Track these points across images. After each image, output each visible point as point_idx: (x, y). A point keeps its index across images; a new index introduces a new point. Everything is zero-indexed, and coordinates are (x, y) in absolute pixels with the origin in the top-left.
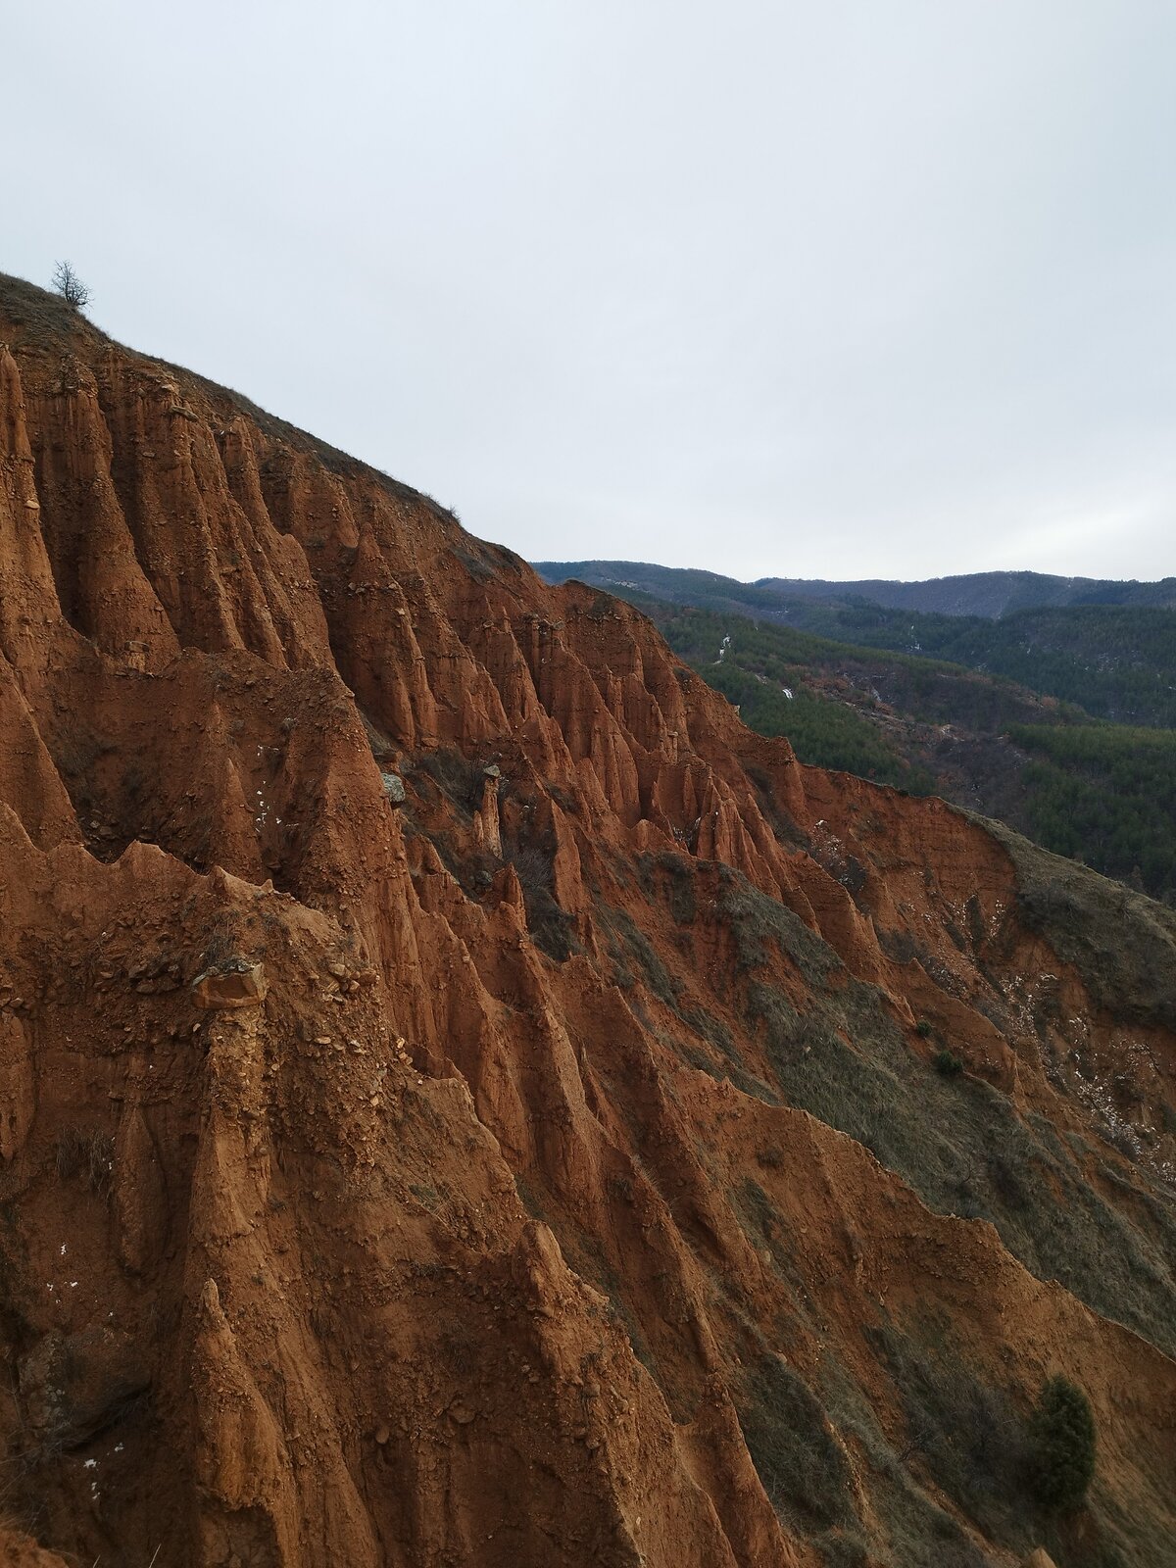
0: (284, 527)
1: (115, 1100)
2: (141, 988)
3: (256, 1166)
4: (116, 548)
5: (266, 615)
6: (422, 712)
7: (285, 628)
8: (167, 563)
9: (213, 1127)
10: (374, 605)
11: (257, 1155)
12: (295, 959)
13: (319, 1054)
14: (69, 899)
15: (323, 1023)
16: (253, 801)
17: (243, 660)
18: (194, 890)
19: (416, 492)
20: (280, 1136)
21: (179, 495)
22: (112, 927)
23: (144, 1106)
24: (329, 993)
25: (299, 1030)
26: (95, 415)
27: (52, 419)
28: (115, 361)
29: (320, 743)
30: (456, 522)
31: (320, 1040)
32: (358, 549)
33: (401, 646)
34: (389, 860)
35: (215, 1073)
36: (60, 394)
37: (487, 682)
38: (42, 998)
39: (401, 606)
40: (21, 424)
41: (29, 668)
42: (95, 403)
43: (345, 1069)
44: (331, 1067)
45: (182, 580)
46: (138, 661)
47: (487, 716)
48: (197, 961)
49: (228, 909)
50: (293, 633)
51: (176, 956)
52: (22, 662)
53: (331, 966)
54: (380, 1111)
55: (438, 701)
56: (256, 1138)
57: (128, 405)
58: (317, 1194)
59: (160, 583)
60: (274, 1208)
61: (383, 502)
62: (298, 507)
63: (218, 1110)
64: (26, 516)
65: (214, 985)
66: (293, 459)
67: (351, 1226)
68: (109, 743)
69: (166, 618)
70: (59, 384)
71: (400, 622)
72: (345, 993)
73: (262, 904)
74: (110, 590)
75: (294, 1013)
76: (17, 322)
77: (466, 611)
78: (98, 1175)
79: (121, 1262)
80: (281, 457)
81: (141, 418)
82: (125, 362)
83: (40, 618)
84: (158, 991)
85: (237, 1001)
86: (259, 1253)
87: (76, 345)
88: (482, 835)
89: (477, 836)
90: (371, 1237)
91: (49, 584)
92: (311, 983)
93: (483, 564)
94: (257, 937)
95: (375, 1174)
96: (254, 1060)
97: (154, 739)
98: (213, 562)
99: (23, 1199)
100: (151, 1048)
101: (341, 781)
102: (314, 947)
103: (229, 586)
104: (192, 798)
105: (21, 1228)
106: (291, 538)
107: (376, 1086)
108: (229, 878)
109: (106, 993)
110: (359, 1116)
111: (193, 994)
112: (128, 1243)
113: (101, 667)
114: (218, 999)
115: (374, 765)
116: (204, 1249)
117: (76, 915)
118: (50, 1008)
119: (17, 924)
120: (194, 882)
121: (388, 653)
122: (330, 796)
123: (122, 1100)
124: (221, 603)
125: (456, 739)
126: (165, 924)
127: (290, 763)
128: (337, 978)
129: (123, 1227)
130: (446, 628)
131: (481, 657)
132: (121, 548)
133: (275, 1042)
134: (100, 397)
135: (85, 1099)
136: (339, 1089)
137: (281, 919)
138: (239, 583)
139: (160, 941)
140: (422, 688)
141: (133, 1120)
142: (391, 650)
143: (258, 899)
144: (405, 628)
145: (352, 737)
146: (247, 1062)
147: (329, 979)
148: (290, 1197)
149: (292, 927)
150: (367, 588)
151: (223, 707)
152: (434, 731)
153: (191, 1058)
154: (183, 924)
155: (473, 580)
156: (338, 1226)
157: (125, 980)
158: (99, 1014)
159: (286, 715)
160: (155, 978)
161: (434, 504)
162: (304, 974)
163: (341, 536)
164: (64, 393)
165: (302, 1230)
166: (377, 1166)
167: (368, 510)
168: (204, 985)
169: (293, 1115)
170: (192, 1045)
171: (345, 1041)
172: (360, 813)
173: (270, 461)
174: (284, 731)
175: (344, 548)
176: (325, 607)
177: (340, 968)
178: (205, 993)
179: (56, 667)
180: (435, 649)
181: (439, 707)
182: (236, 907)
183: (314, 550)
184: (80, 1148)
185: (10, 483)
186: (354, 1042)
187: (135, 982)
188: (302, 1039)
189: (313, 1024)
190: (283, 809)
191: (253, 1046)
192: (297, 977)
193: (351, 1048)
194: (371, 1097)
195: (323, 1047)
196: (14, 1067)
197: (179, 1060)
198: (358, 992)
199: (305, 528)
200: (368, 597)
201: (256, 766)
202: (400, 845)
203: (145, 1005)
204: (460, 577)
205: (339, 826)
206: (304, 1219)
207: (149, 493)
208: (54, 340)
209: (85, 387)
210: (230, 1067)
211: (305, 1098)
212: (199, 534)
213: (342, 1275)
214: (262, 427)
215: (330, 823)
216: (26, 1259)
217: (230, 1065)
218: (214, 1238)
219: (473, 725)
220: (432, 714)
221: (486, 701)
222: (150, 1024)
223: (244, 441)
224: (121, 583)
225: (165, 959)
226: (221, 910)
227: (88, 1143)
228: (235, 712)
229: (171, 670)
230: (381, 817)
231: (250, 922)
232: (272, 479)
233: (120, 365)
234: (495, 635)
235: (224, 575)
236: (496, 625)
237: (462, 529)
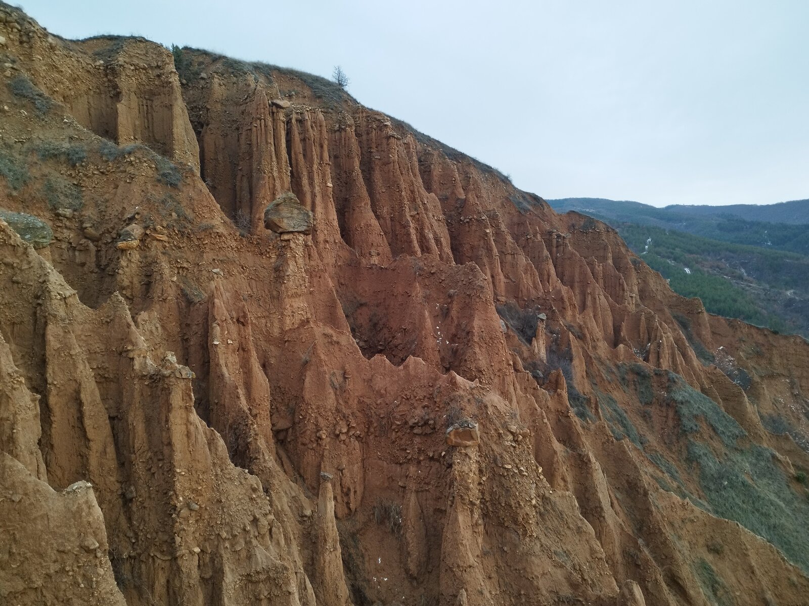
0: (429, 189)
1: (402, 487)
2: (415, 431)
3: (477, 530)
4: (363, 205)
5: (431, 236)
6: (497, 283)
7: (438, 241)
8: (385, 211)
9: (456, 508)
10: (474, 228)
11: (477, 524)
12: (491, 422)
13: (506, 474)
14: (380, 383)
15: (507, 457)
16: (436, 331)
17: (429, 260)
18: (440, 383)
19: (491, 168)
20: (486, 515)
21: (392, 177)
22: (399, 399)
23: (417, 492)
24: (508, 441)
25: (495, 460)
26: (354, 140)
27: (334, 143)
28: (362, 112)
29: (469, 303)
30: (510, 181)
31: (506, 466)
32: (465, 200)
33: (487, 249)
34: (505, 366)
35: (456, 479)
36: (338, 130)
37: (531, 267)
38: (367, 432)
39: (487, 228)
40: (325, 147)
41: (328, 264)
42: (354, 133)
43: (519, 483)
44: (512, 481)
45: (392, 219)
46: (375, 260)
47: (532, 286)
48: (442, 419)
49: (458, 393)
50: (441, 244)
51: (432, 416)
52: (325, 261)
53: (509, 426)
54: (535, 507)
55: (505, 277)
56: (476, 516)
57: (368, 134)
58: (505, 549)
59: (382, 221)
60: (485, 554)
61: (475, 174)
62: (436, 178)
63: (458, 499)
64: (327, 191)
65: (457, 434)
66: (433, 155)
67: (524, 569)
68: (363, 301)
69: (385, 239)
70: (337, 126)
71: (487, 236)
72: (516, 441)
73: (474, 391)
74: (360, 225)
75: (493, 450)
76: (319, 97)
77: (516, 229)
78: (395, 524)
79: (407, 571)
80: (427, 154)
81: (374, 140)
82: (367, 112)
83: (332, 240)
84: (424, 433)
85: (468, 443)
86: (480, 577)
87: (344, 106)
88: (536, 351)
89: (534, 351)
90: (535, 576)
91: (336, 223)
92: (500, 435)
93: (525, 204)
94: (471, 409)
95: (536, 541)
96: (474, 474)
97: (385, 299)
98: (407, 210)
99: (361, 533)
100: (419, 462)
101: (481, 323)
102: (500, 415)
103: (414, 222)
104: (405, 329)
105: (361, 547)
106: (433, 194)
107: (533, 493)
108: (458, 377)
109: (397, 432)
110: (527, 509)
111: (447, 438)
112: (411, 562)
113: (360, 263)
114: (459, 441)
115: (497, 315)
116: (452, 571)
117: (383, 391)
118: (371, 437)
119: (356, 394)
120: (440, 378)
121: (480, 252)
122: (476, 330)
123: (405, 487)
124: (411, 230)
125: (516, 297)
126: (426, 399)
127: (454, 313)
128: (512, 433)
129: (409, 553)
130: (509, 238)
131: (527, 254)
132: (365, 204)
133: (484, 465)
134: (356, 131)
135: (386, 485)
136: (517, 494)
137: (484, 401)
138: (418, 220)
139: (424, 407)
140: (498, 271)
141: (413, 498)
142: (482, 251)
143: (472, 389)
144: (489, 239)
145: (486, 300)
146: (472, 475)
147: (508, 433)
148: (491, 548)
149: (489, 405)
150: (471, 219)
151: (420, 284)
152: (503, 294)
153: (439, 469)
154: (435, 400)
155: (520, 213)
156: (517, 568)
157: (407, 426)
158: (394, 442)
159: (451, 288)
160: (422, 426)
161: (499, 173)
162: (496, 430)
163: (457, 193)
164: (340, 130)
165: (498, 567)
166: (537, 538)
167: (467, 178)
168: (452, 433)
169: (493, 504)
170: (440, 462)
171: (518, 468)
172: (490, 341)
173: (422, 156)
174: (450, 296)
175: (458, 199)
176: (448, 230)
177: (514, 428)
178: (452, 437)
179: (339, 264)
180: (504, 250)
181: (506, 280)
182: (461, 392)
183: (443, 200)
184: (385, 510)
185: (320, 175)
186: (522, 468)
187: (412, 428)
188: (497, 465)
189: (502, 457)
190: (450, 336)
191: (474, 467)
192: (493, 431)
193: (521, 471)
194: (532, 499)
195: (508, 470)
196: (356, 466)
197: (433, 470)
198: (521, 441)
199: (439, 189)
200: (471, 224)
201: (436, 314)
202: (509, 357)
203: (417, 440)
204: (513, 211)
205: (480, 347)
206: (499, 561)
207: (377, 176)
208: (335, 104)
209: (350, 126)
210: (463, 477)
211: (500, 496)
212: (401, 196)
213: (520, 595)
214: (418, 139)
215: (476, 345)
216: (363, 563)
217: (463, 476)
218: (458, 566)
219: (525, 291)
220: (502, 284)
221: (531, 277)
222: (419, 449)
223: (411, 147)
224: (365, 221)
225: (427, 417)
226: (455, 393)
227: (390, 507)
228: (425, 286)
229: (393, 265)
230: (501, 343)
231: (469, 400)
232: (423, 165)
233: (364, 114)
234: (533, 242)
235: (411, 216)
236: (534, 236)
237: (513, 186)
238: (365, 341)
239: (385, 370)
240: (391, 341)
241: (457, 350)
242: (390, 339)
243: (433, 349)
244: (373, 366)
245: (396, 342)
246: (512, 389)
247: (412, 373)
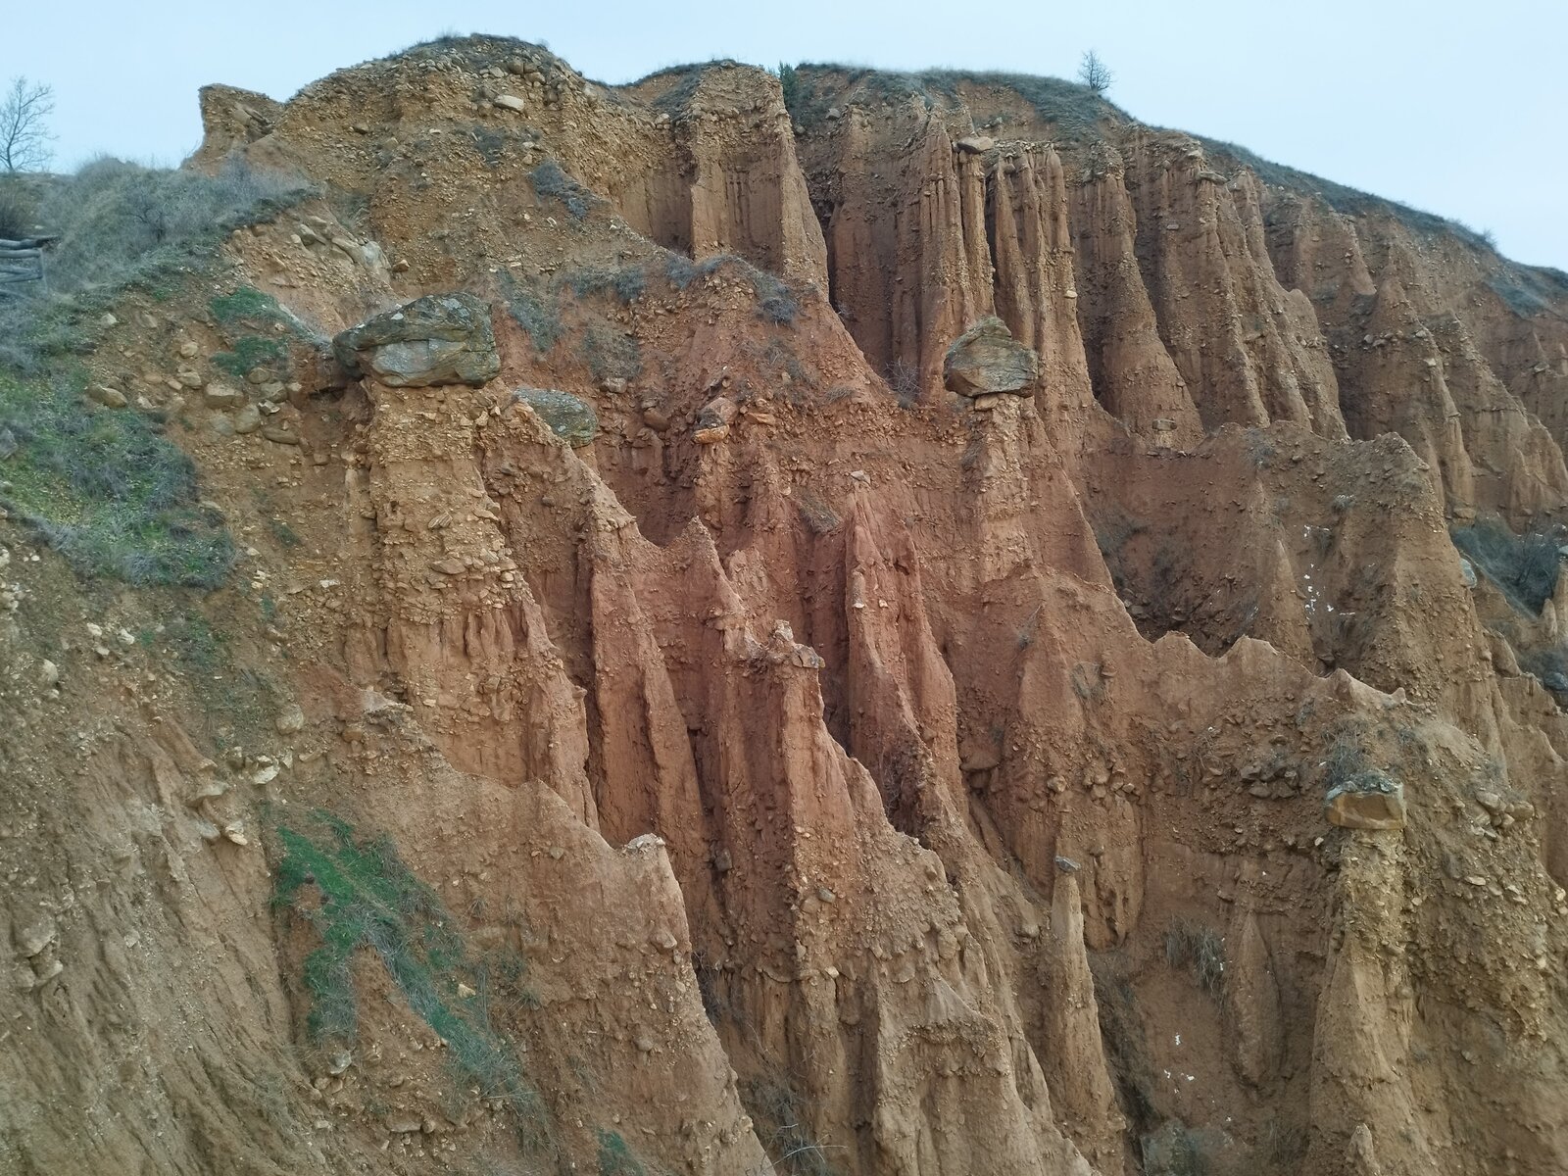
0: (1288, 280)
1: (1225, 901)
2: (1256, 790)
3: (1397, 1008)
4: (1140, 327)
5: (1292, 381)
6: (1454, 477)
7: (1309, 392)
8: (1188, 337)
9: (1349, 955)
10: (1396, 358)
11: (1397, 996)
12: (1435, 782)
13: (1471, 896)
14: (1176, 689)
15: (1474, 859)
16: (1302, 585)
17: (1289, 434)
18: (1311, 693)
19: (1441, 220)
20: (1420, 979)
21: (1203, 264)
22: (1219, 722)
23: (1258, 913)
24: (1478, 824)
25: (1444, 865)
26: (1122, 198)
27: (1080, 208)
28: (1141, 138)
29: (1383, 522)
30: (1490, 247)
31: (1473, 880)
32: (1377, 296)
33: (1430, 402)
34: (1472, 660)
35: (1349, 896)
36: (1090, 182)
37: (1545, 438)
38: (1150, 786)
39: (1430, 356)
40: (1063, 218)
41: (1067, 453)
42: (1122, 184)
43: (1504, 919)
44: (1487, 913)
45: (1203, 353)
46: (1166, 439)
47: (1545, 481)
48: (1318, 770)
49: (1354, 717)
50: (1316, 398)
51: (1293, 761)
52: (1062, 447)
53: (1480, 794)
54: (1545, 974)
55: (1475, 463)
56: (1396, 977)
57: (1152, 180)
58: (1468, 1055)
59: (1181, 357)
60: (1417, 1060)
61: (1399, 237)
62: (1305, 257)
63: (1352, 938)
64: (1065, 306)
65: (1351, 801)
66: (1299, 207)
67: (1516, 1104)
68: (1140, 523)
69: (1187, 394)
70: (1088, 172)
71: (1429, 374)
72: (1498, 827)
73: (1394, 714)
74: (1133, 370)
75: (1438, 843)
76: (1051, 120)
77: (1504, 354)
78: (1210, 973)
79: (1237, 1069)
80: (1284, 206)
81: (1165, 192)
82: (1152, 136)
83: (1076, 403)
84: (1274, 796)
85: (1379, 823)
86: (1406, 1108)
87: (1103, 130)
88: (1554, 628)
89: (1547, 629)
90: (1544, 1124)
91: (1083, 370)
92: (1456, 812)
93: (1530, 295)
94: (1387, 751)
95: (1546, 1050)
96: (1393, 889)
97: (1186, 518)
98: (1238, 330)
99: (1138, 980)
100: (1263, 854)
101: (1412, 567)
102: (1456, 767)
103: (1252, 354)
104: (1231, 581)
105: (1138, 1009)
106: (1298, 293)
107: (1540, 943)
108: (1354, 682)
109: (1214, 789)
110: (1525, 977)
111: (1327, 809)
112: (1246, 1051)
113: (1132, 448)
114: (1356, 817)
115: (1453, 548)
116: (1339, 1084)
117: (1182, 707)
118: (1158, 796)
119: (1126, 710)
120: (1311, 683)
121: (1412, 411)
122: (1399, 583)
123: (1231, 902)
124: (1246, 373)
125: (1500, 508)
126: (1279, 726)
127: (1346, 544)
128: (1488, 809)
129: (1240, 1034)
130: (1487, 376)
131: (1534, 409)
132: (1145, 327)
133: (1416, 873)
134: (1126, 177)
135: (1191, 892)
136: (1500, 941)
137: (1418, 735)
138: (1263, 350)
139: (1274, 743)
140: (1456, 451)
141: (1249, 928)
142: (1416, 408)
143: (1389, 709)
144: (1436, 381)
145: (1426, 515)
146: (1386, 890)
147: (1478, 809)
148: (1433, 1049)
149: (1430, 744)
150: (1389, 339)
151: (1266, 485)
152: (1470, 500)
153: (1309, 872)
154: (1301, 728)
155: (1516, 315)
156: (1498, 1100)
157: (1235, 780)
158: (1206, 810)
159: (1341, 492)
160: (1270, 781)
161: (1463, 230)
162: (1447, 800)
163: (1355, 283)
164: (1094, 180)
165: (1446, 1087)
166: (1550, 1042)
167: (1381, 249)
168: (1340, 801)
169: (1438, 958)
170: (1311, 859)
171: (1502, 887)
172: (1434, 606)
173: (1273, 212)
174: (1337, 510)
175: (1358, 297)
176: (1334, 365)
177: (1492, 798)
178: (1340, 809)
179: (1090, 450)
180: (1472, 403)
181: (1477, 471)
182: (1363, 716)
183: (1323, 302)
184: (1189, 942)
185: (1053, 277)
186: (1512, 888)
187: (1247, 783)
188: (1448, 875)
189: (1460, 859)
190: (1337, 595)
191: (1393, 874)
192: (1439, 802)
193: (1508, 894)
194: (1538, 957)
195: (1476, 888)
196: (1127, 849)
197: (1296, 872)
198: (1511, 828)
199: (1311, 280)
200: (1389, 349)
201: (1304, 548)
202: (1483, 642)
203: (1258, 809)
204: (1498, 313)
205: (1410, 619)
206: (1452, 1079)
207: (1172, 266)
208: (1084, 130)
209: (1114, 170)
210: (1366, 895)
211: (1454, 943)
212: (1223, 302)
213: (1504, 1158)
214: (1264, 177)
215: (1400, 614)
216: (1144, 1040)
217: (1366, 891)
218: (1353, 1076)
219: (1525, 493)
220: (1467, 479)
221: (1543, 461)
222: (1264, 829)
223: (1249, 195)
224: (1144, 361)
225: (1281, 764)
226: (1345, 717)
227: (1199, 938)
228: (1279, 489)
229: (1205, 448)
230: (1463, 610)
231: (1381, 733)
232: (1275, 231)
233: (1145, 141)
234: (1550, 380)
235: (1247, 342)
236: (1553, 367)
237: (1498, 256)
238: (1144, 605)
239: (1187, 663)
240: (1200, 605)
241: (1352, 626)
242: (1199, 601)
243: (1295, 622)
244: (1160, 655)
245: (1210, 606)
246: (1488, 713)
247: (1248, 671)
